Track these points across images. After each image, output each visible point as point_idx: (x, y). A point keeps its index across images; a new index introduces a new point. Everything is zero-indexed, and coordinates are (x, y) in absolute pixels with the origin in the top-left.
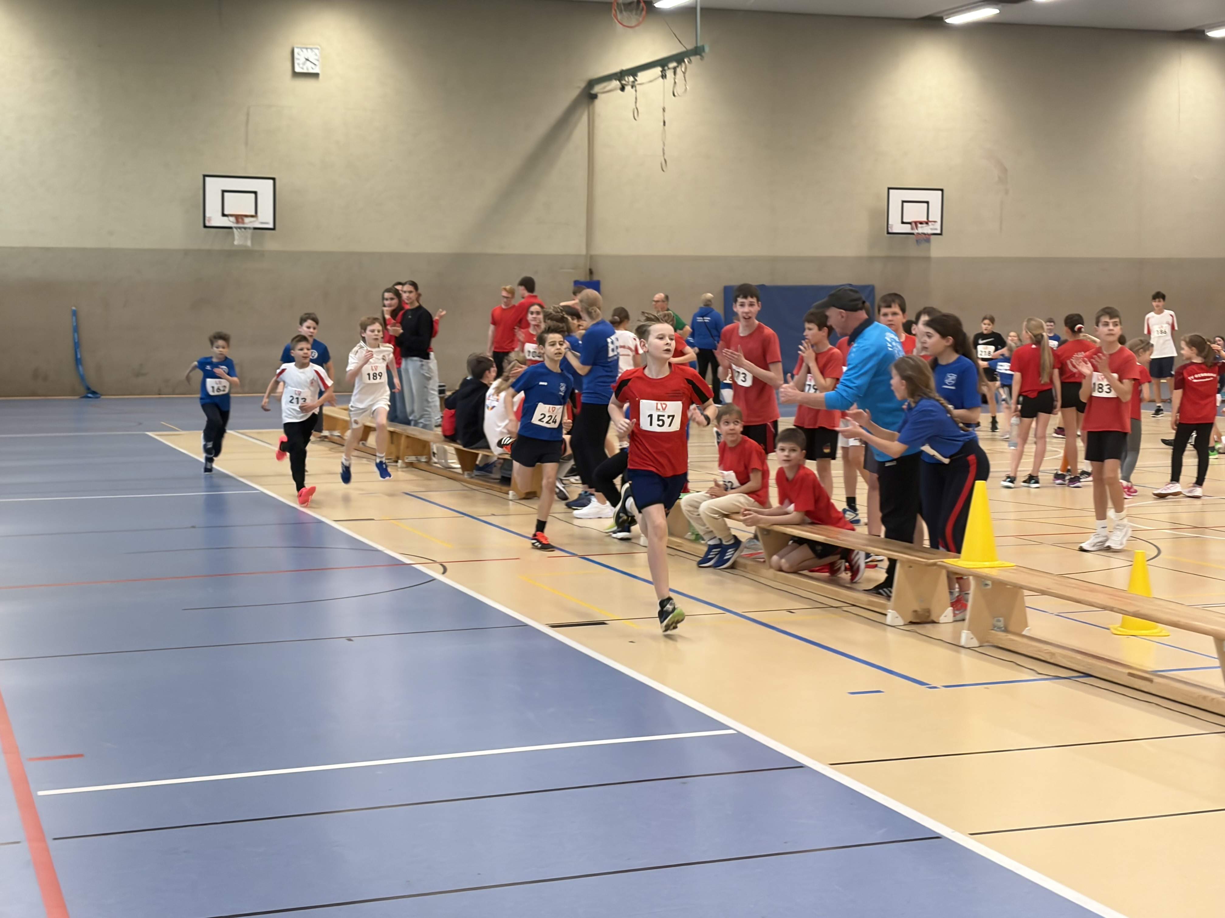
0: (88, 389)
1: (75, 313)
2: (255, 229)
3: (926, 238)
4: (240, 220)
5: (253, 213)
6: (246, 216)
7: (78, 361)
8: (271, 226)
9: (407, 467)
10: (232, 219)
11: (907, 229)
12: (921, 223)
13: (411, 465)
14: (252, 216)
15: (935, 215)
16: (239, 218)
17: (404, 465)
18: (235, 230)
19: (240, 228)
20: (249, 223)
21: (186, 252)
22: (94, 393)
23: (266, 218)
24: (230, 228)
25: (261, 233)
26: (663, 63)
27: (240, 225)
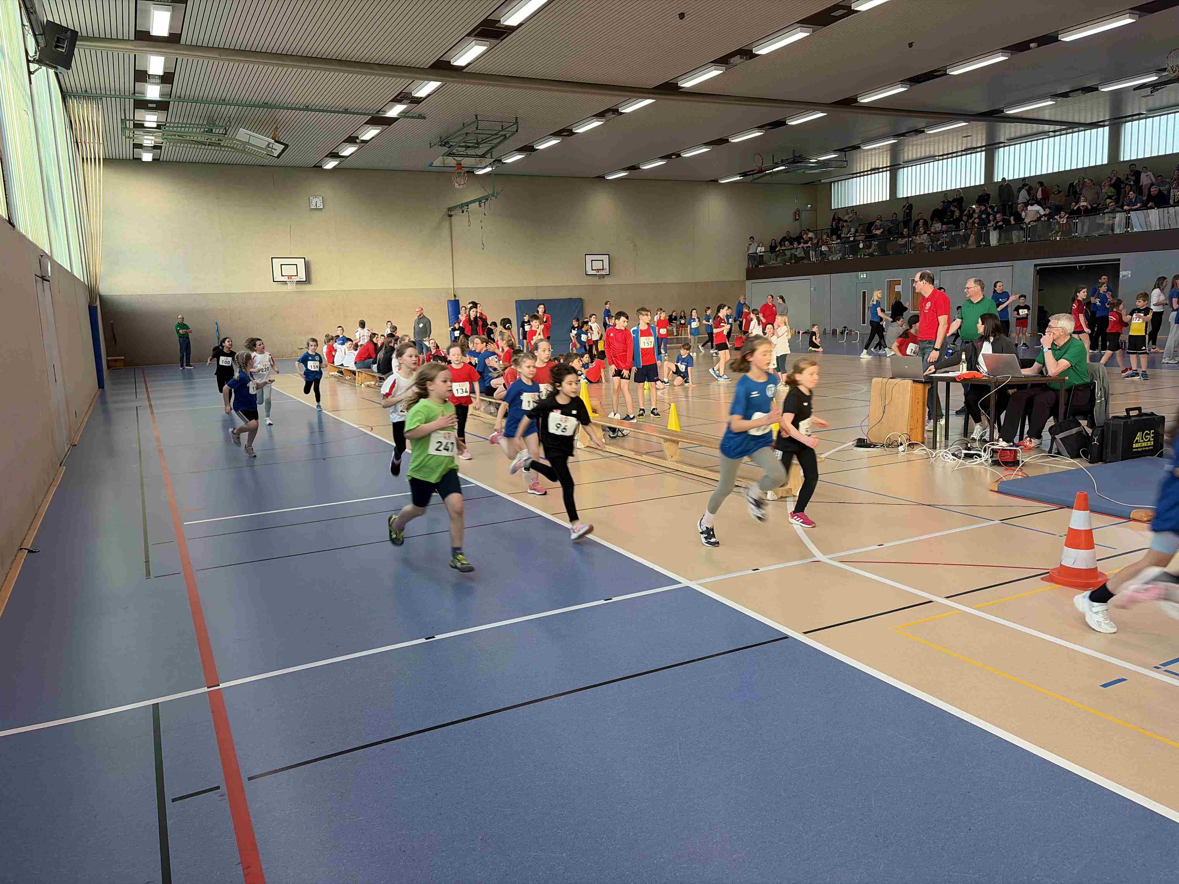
1: (217, 324)
2: (297, 281)
3: (603, 276)
5: (296, 274)
6: (293, 276)
8: (305, 280)
10: (287, 277)
11: (594, 272)
12: (600, 270)
15: (606, 266)
16: (290, 277)
18: (288, 282)
20: (295, 279)
21: (266, 294)
23: (302, 276)
24: (286, 281)
25: (301, 284)
26: (479, 200)
27: (290, 280)
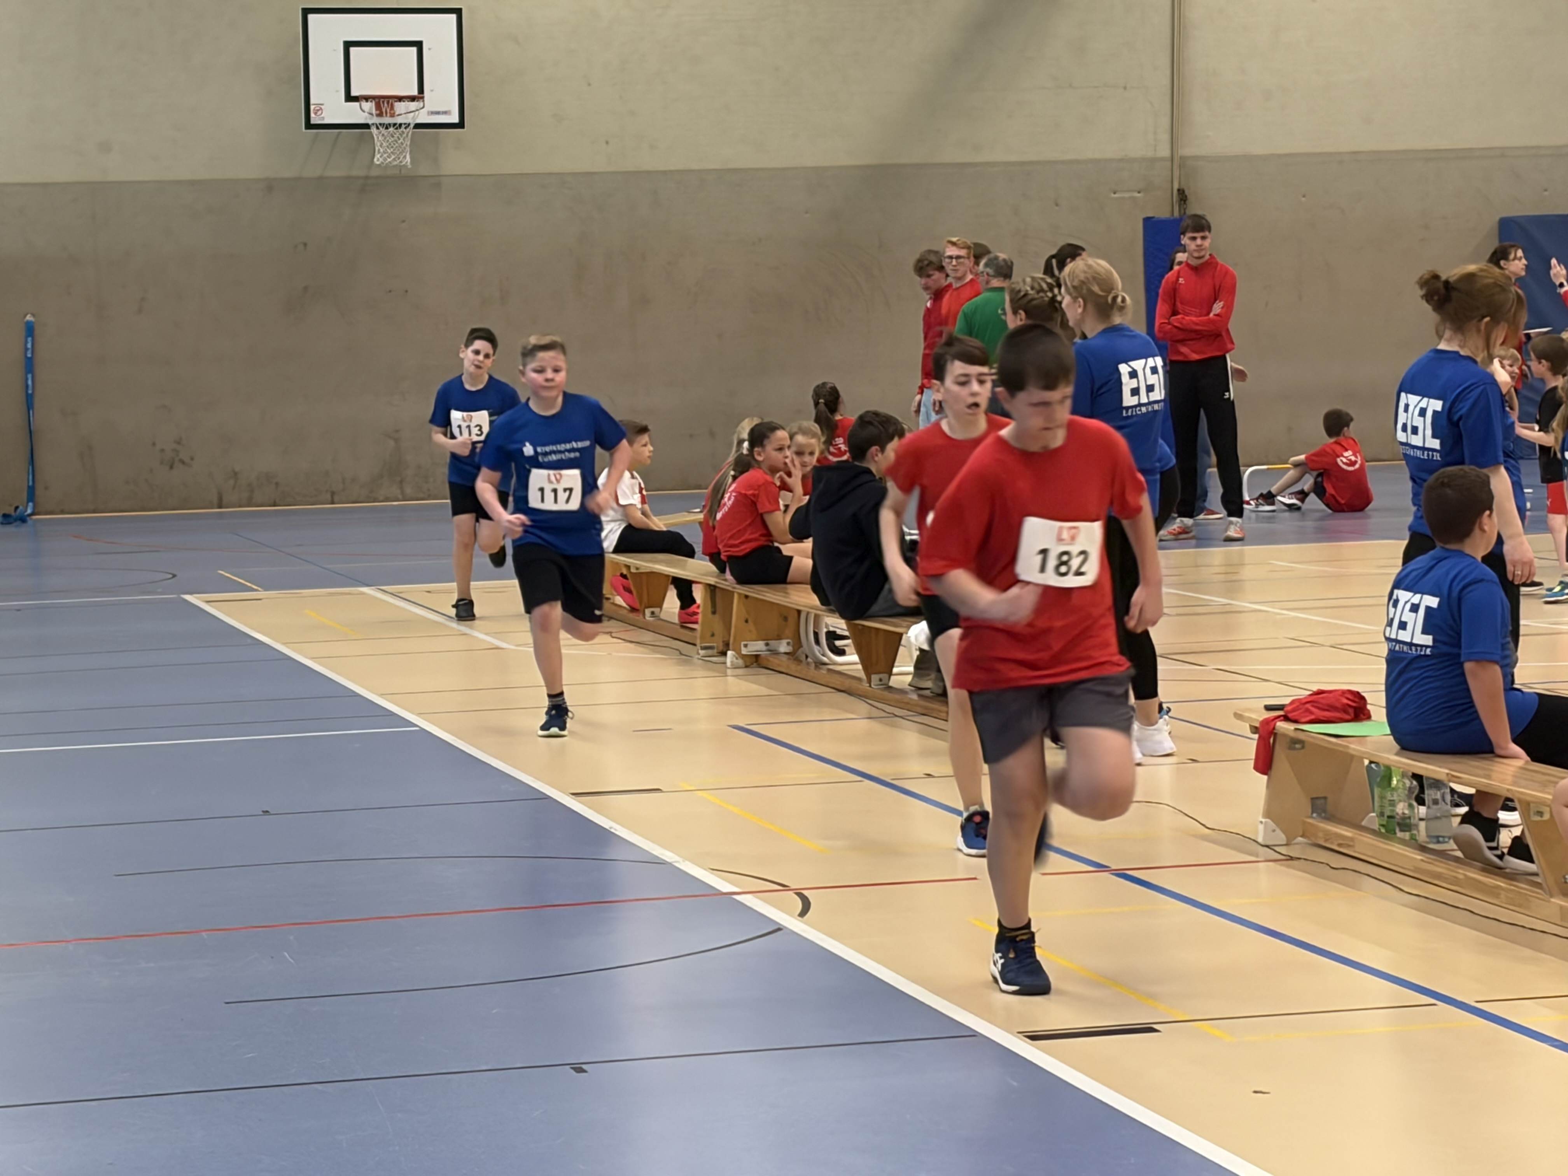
1: (28, 328)
2: (418, 126)
4: (385, 107)
5: (415, 92)
6: (400, 99)
8: (455, 119)
9: (746, 667)
10: (369, 106)
13: (755, 661)
14: (412, 99)
16: (384, 103)
17: (740, 662)
18: (374, 130)
19: (387, 127)
20: (405, 113)
21: (270, 186)
23: (442, 99)
24: (366, 126)
25: (431, 135)
27: (387, 120)
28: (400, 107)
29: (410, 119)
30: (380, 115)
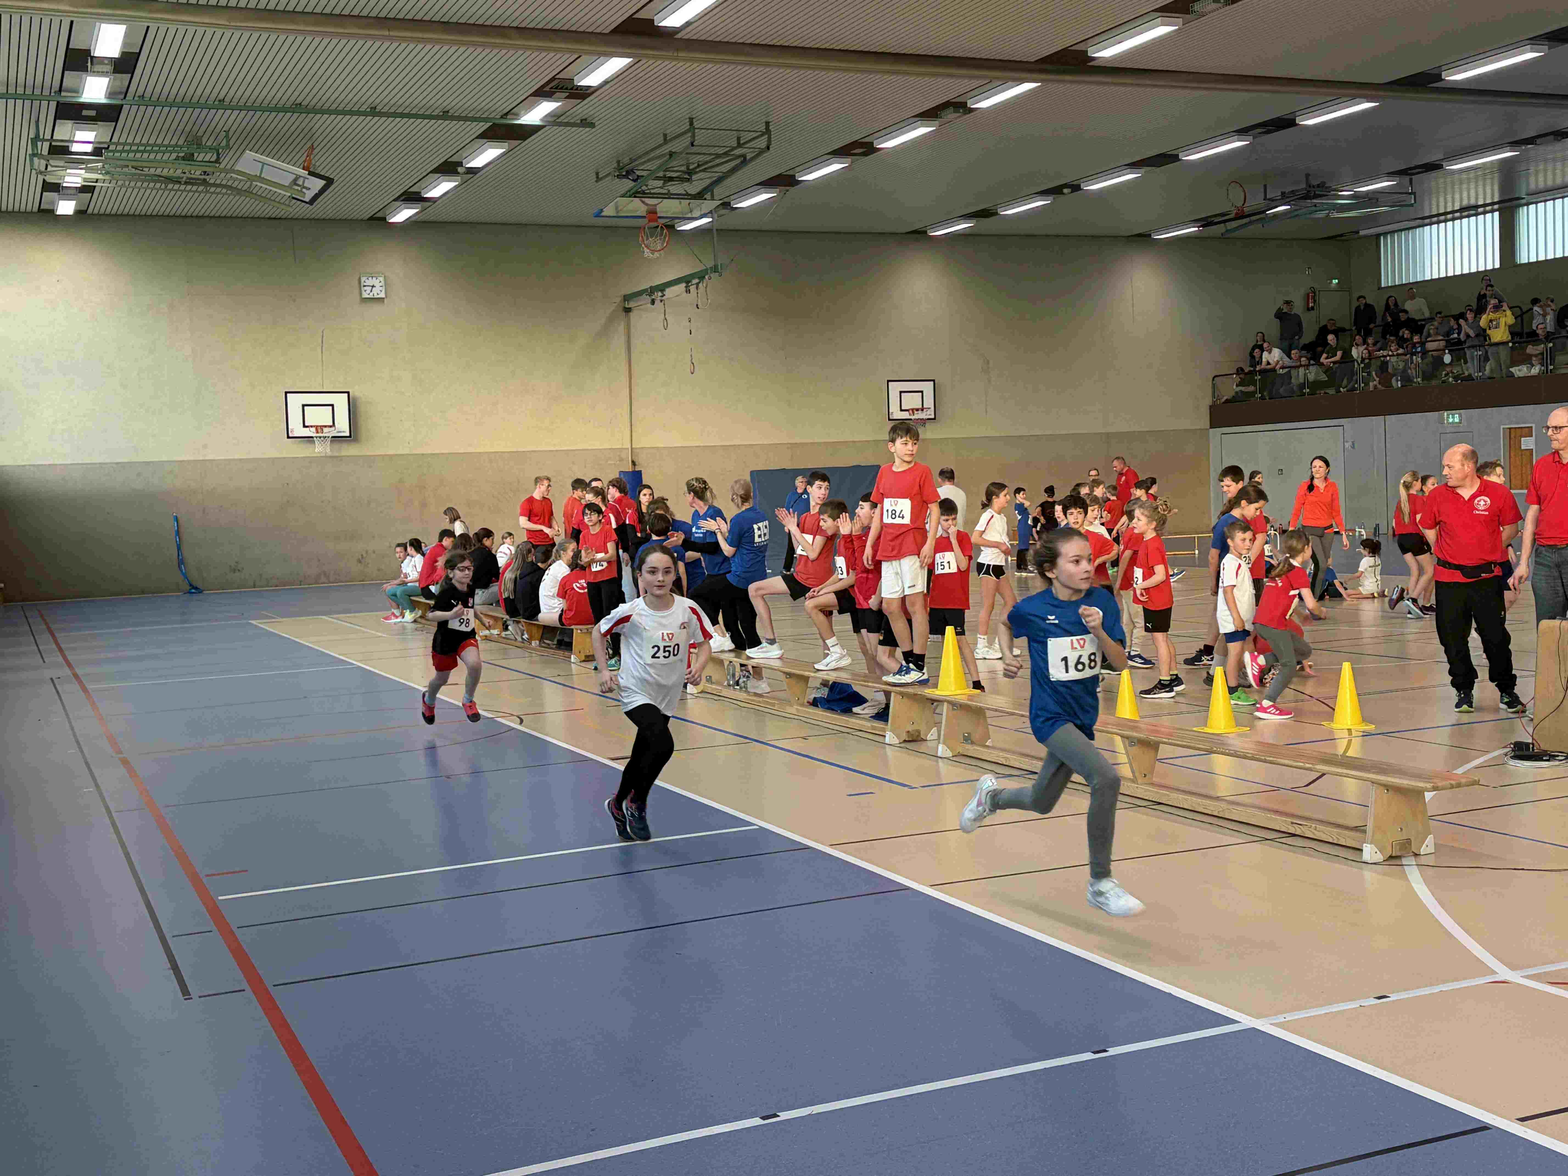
0: (191, 585)
1: (176, 519)
2: (333, 437)
4: (320, 430)
5: (331, 424)
6: (325, 426)
7: (181, 562)
8: (348, 434)
10: (313, 429)
12: (917, 410)
14: (331, 427)
15: (929, 402)
16: (319, 428)
18: (315, 439)
19: (320, 437)
20: (329, 433)
22: (196, 588)
23: (343, 426)
24: (311, 437)
25: (339, 441)
26: (686, 280)
27: (320, 435)
28: (325, 430)
29: (331, 435)
30: (317, 432)
